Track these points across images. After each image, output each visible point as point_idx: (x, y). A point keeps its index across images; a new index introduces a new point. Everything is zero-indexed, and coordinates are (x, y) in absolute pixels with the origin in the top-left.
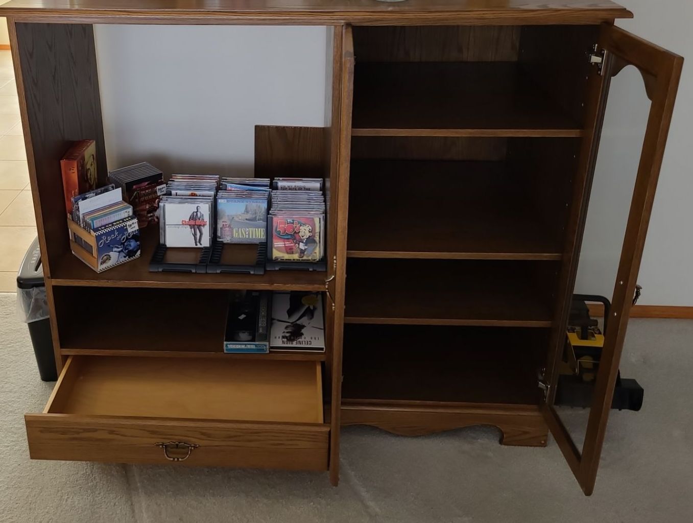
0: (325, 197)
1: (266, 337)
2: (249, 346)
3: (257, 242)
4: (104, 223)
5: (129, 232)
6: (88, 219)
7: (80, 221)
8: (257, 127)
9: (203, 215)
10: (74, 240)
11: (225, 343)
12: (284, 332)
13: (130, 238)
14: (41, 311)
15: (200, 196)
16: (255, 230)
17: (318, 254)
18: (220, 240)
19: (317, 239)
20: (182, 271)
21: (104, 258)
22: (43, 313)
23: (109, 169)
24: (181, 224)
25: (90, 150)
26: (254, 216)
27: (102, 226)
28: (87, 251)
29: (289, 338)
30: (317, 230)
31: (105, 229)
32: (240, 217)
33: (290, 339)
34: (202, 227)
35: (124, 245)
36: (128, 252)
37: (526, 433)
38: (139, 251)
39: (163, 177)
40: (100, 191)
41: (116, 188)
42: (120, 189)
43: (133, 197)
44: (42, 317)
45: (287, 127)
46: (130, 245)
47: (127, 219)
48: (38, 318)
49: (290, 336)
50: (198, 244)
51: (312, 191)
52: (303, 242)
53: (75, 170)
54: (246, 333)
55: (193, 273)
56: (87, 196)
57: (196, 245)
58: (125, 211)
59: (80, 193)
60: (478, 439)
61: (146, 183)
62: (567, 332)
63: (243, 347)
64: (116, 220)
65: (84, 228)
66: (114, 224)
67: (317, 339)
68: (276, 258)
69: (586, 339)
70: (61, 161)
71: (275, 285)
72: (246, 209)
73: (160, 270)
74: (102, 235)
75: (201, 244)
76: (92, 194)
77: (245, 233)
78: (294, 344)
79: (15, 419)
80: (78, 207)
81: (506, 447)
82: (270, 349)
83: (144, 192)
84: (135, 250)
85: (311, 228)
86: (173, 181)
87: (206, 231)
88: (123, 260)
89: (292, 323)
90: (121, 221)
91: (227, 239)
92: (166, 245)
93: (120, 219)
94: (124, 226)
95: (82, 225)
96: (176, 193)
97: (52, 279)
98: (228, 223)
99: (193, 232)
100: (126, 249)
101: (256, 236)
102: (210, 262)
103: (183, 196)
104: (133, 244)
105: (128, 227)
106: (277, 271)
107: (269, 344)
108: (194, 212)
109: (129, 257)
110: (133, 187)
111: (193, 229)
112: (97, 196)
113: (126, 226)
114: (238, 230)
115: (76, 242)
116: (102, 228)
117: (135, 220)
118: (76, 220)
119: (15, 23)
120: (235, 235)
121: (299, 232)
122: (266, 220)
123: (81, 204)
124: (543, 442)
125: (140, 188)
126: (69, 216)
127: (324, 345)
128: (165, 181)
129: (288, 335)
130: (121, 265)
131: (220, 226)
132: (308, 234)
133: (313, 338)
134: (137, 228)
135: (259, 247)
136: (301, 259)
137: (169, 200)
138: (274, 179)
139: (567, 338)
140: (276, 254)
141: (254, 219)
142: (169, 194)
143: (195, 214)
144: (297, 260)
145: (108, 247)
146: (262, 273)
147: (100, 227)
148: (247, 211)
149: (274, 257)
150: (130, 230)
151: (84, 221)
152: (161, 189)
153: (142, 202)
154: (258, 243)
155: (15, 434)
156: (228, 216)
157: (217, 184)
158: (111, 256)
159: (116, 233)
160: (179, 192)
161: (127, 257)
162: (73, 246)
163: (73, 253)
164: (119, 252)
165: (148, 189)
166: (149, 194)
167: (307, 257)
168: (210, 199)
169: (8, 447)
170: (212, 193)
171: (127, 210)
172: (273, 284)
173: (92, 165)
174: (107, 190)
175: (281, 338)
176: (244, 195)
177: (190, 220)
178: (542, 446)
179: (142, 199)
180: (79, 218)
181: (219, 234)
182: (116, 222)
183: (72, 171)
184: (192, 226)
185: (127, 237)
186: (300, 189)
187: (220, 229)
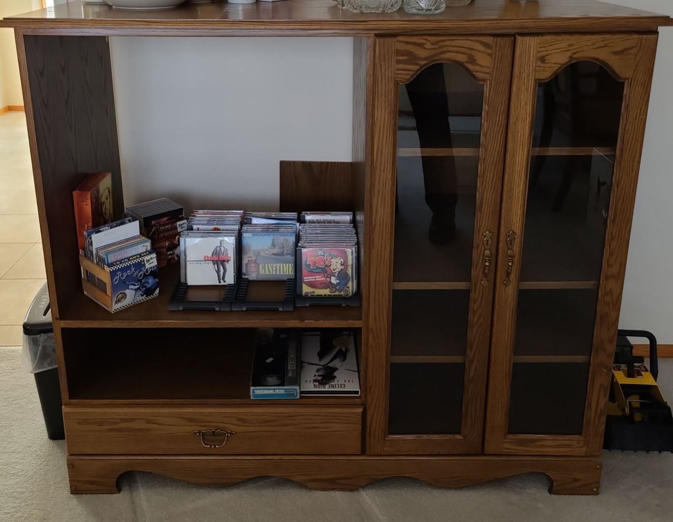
0: (356, 230)
1: (296, 381)
2: (278, 391)
3: (285, 278)
4: (119, 258)
5: (147, 267)
6: (102, 254)
7: (93, 257)
8: (282, 163)
9: (227, 250)
10: (86, 279)
11: (252, 388)
12: (315, 375)
13: (148, 275)
14: (49, 360)
15: (223, 230)
16: (283, 266)
17: (350, 288)
18: (246, 277)
19: (349, 272)
20: (205, 309)
21: (119, 296)
22: (51, 361)
23: (126, 205)
24: (204, 260)
25: (106, 183)
26: (281, 250)
27: (117, 261)
28: (101, 289)
29: (320, 382)
30: (350, 263)
31: (120, 263)
32: (267, 252)
33: (322, 383)
34: (226, 263)
35: (141, 282)
36: (145, 290)
37: (576, 480)
38: (158, 289)
39: (184, 212)
40: (115, 225)
41: (133, 221)
42: (137, 223)
43: (151, 233)
44: (50, 366)
45: (313, 162)
46: (148, 283)
47: (145, 254)
48: (46, 368)
49: (322, 380)
50: (222, 281)
51: (341, 223)
52: (334, 276)
53: (89, 202)
54: (275, 377)
55: (217, 311)
56: (101, 229)
57: (220, 282)
58: (143, 244)
59: (93, 227)
60: (526, 488)
61: (166, 219)
62: (613, 370)
63: (272, 392)
64: (133, 255)
65: (98, 264)
66: (131, 259)
67: (351, 381)
68: (305, 293)
69: (633, 377)
70: (73, 192)
71: (306, 321)
72: (273, 243)
73: (181, 309)
74: (117, 271)
75: (225, 282)
76: (107, 228)
77: (272, 269)
78: (327, 388)
79: (17, 482)
80: (92, 242)
81: (556, 496)
82: (300, 394)
83: (163, 227)
84: (154, 287)
85: (343, 261)
86: (195, 216)
87: (230, 267)
88: (140, 298)
89: (323, 366)
90: (138, 256)
91: (252, 276)
92: (187, 284)
93: (137, 254)
94: (141, 261)
95: (95, 260)
96: (198, 228)
97: (60, 320)
98: (254, 258)
99: (216, 269)
100: (143, 287)
101: (283, 272)
102: (235, 299)
103: (204, 230)
104: (151, 281)
105: (145, 262)
106: (308, 307)
107: (300, 388)
108: (217, 247)
109: (147, 296)
110: (151, 222)
111: (216, 266)
112: (112, 229)
113: (144, 261)
114: (265, 266)
115: (88, 280)
116: (117, 263)
117: (154, 255)
118: (89, 256)
119: (24, 35)
120: (262, 271)
121: (330, 265)
122: (294, 255)
123: (95, 237)
124: (595, 490)
125: (159, 223)
126: (81, 252)
127: (359, 388)
128: (185, 217)
129: (319, 378)
130: (137, 305)
131: (245, 261)
132: (340, 267)
133: (347, 381)
134: (155, 263)
135: (287, 283)
136: (332, 294)
137: (191, 235)
138: (301, 213)
139: (613, 376)
140: (306, 289)
141: (281, 254)
142: (190, 229)
143: (218, 248)
144: (328, 295)
145: (124, 284)
146: (291, 309)
147: (116, 262)
148: (274, 245)
149: (304, 293)
150: (148, 266)
151: (97, 255)
152: (181, 224)
153: (161, 238)
154: (286, 280)
155: (17, 499)
156: (254, 250)
157: (242, 218)
158: (127, 294)
159: (133, 269)
160: (201, 227)
161: (145, 296)
162: (85, 285)
163: (85, 293)
164: (136, 290)
165: (168, 224)
166: (168, 230)
167: (340, 292)
168: (234, 233)
169: (9, 513)
170: (237, 227)
171: (145, 244)
172: (303, 321)
173: (107, 198)
174: (123, 223)
175: (312, 382)
176: (270, 228)
177: (212, 256)
178: (594, 495)
179: (161, 235)
180: (92, 252)
181: (244, 271)
182: (132, 257)
183: (85, 203)
184: (215, 262)
185: (144, 273)
186: (329, 222)
187: (245, 265)
